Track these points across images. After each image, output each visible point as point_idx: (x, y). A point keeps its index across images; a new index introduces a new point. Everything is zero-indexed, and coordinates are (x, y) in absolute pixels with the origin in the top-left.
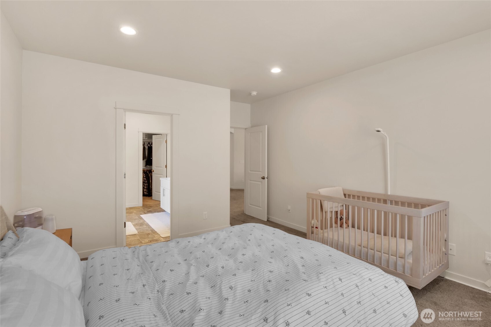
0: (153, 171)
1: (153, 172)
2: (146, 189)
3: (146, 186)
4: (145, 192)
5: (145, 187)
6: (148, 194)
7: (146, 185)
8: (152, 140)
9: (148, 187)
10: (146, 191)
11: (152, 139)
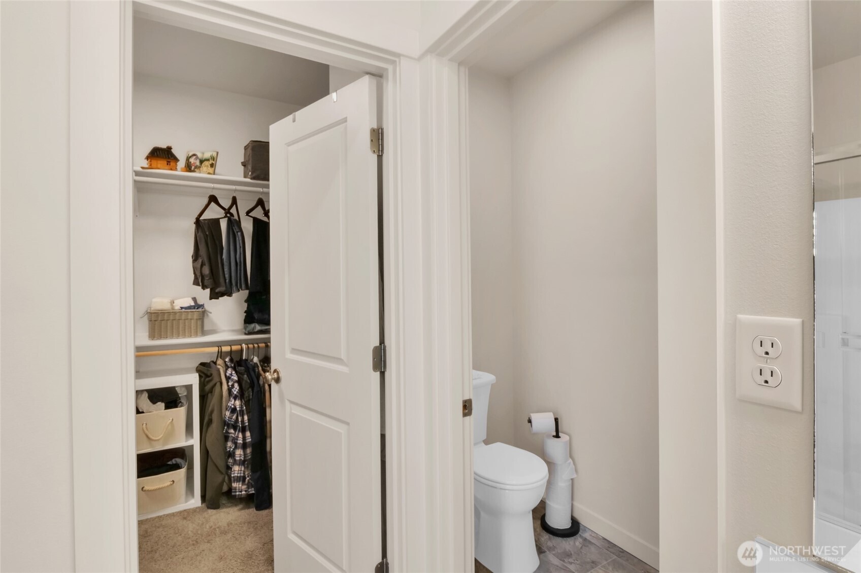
0: (278, 380)
1: (273, 384)
2: (242, 463)
3: (244, 446)
4: (238, 479)
5: (239, 453)
6: (252, 491)
7: (240, 441)
8: (268, 187)
9: (253, 453)
10: (242, 479)
11: (268, 180)
